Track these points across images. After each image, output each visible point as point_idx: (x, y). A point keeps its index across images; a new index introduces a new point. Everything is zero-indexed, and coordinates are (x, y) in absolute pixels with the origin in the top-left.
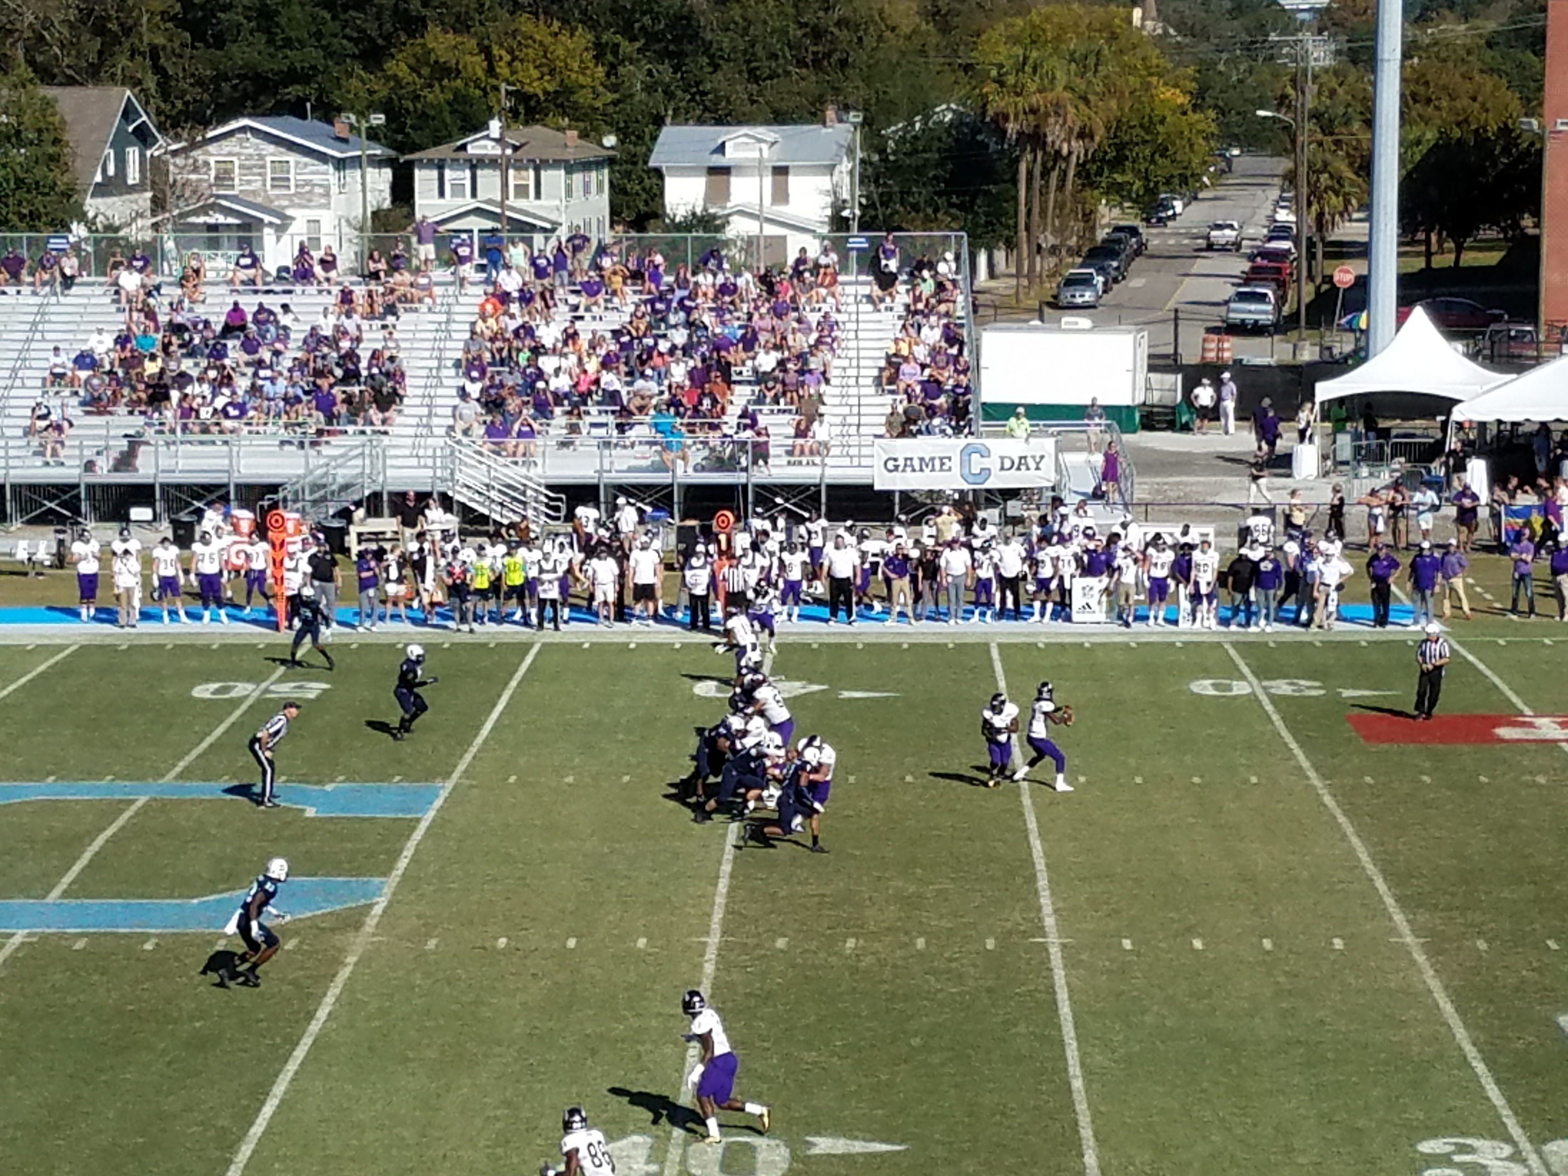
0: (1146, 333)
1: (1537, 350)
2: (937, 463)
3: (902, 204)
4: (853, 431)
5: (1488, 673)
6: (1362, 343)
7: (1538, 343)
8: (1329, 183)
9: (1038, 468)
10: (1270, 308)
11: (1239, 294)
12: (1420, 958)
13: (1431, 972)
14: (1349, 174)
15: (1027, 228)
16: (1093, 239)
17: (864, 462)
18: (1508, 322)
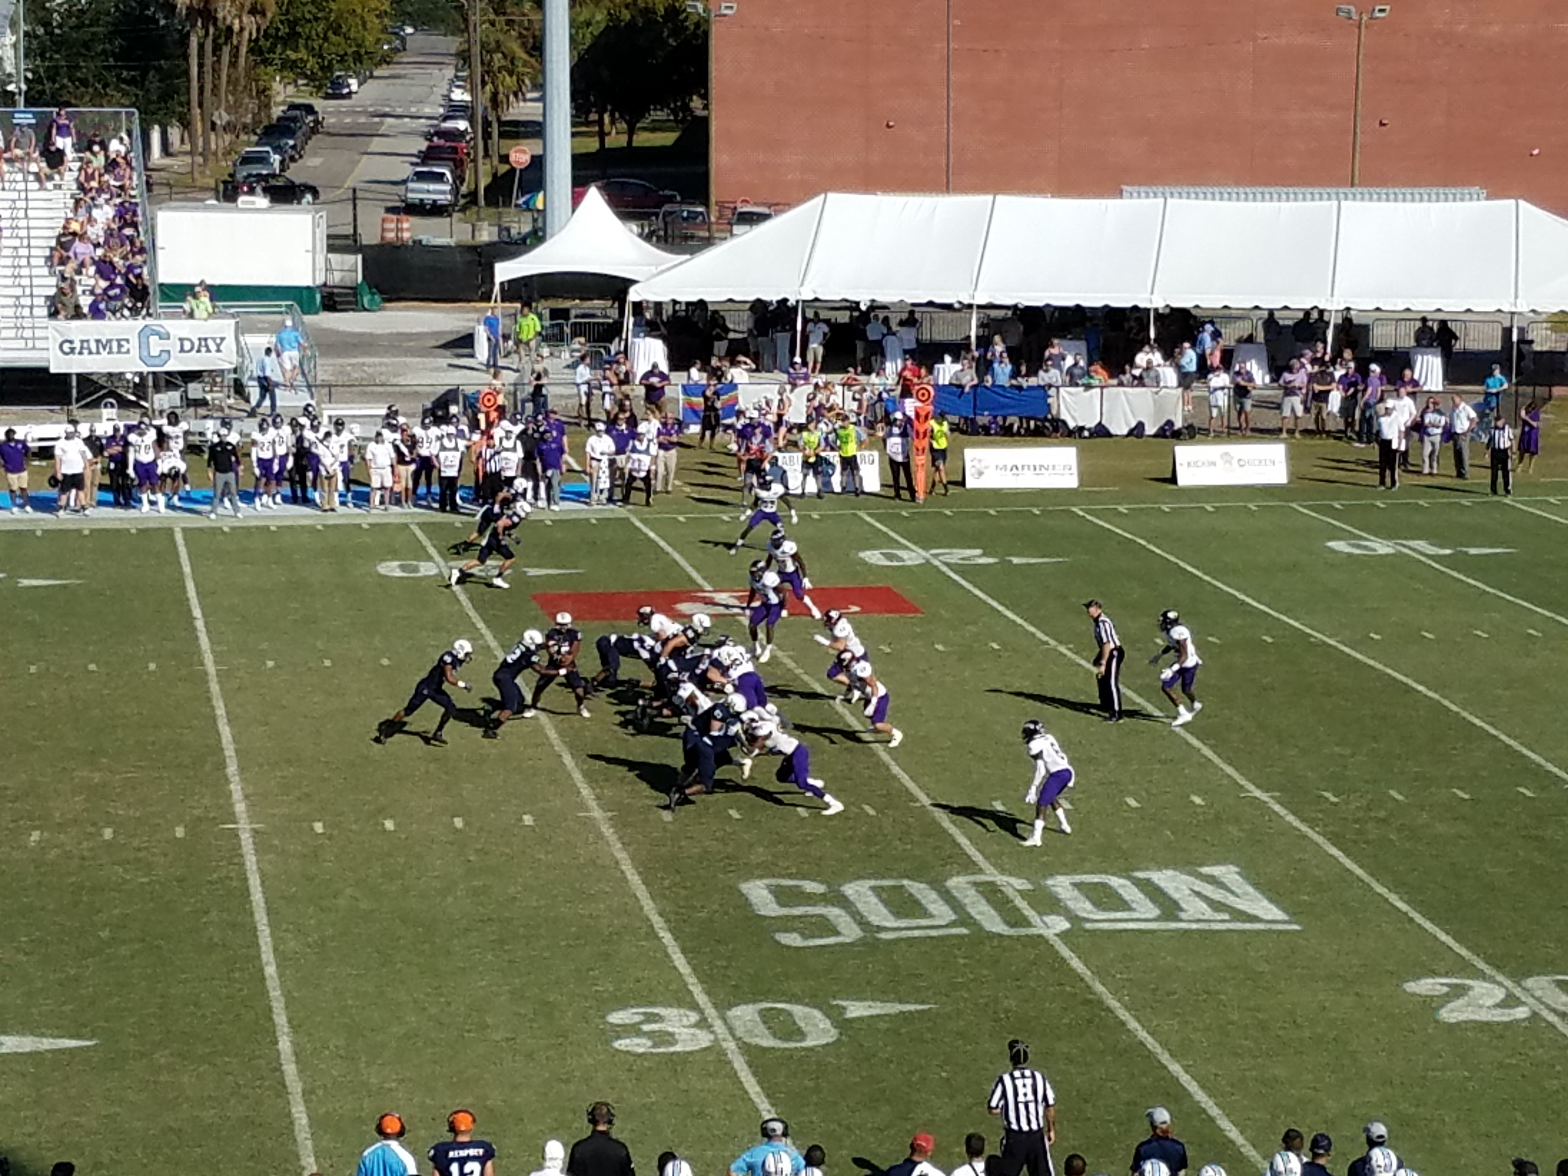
0: (324, 214)
1: (709, 230)
2: (115, 345)
3: (70, 80)
4: (26, 312)
5: (669, 549)
6: (540, 224)
7: (710, 223)
8: (503, 63)
9: (218, 351)
10: (447, 188)
11: (417, 174)
12: (608, 831)
13: (619, 846)
14: (521, 54)
15: (201, 105)
16: (269, 116)
17: (39, 344)
18: (681, 203)
